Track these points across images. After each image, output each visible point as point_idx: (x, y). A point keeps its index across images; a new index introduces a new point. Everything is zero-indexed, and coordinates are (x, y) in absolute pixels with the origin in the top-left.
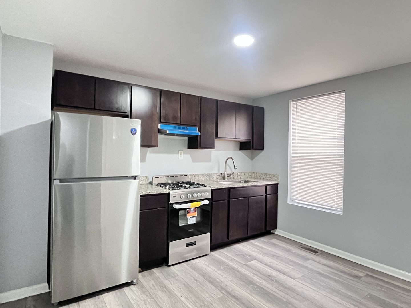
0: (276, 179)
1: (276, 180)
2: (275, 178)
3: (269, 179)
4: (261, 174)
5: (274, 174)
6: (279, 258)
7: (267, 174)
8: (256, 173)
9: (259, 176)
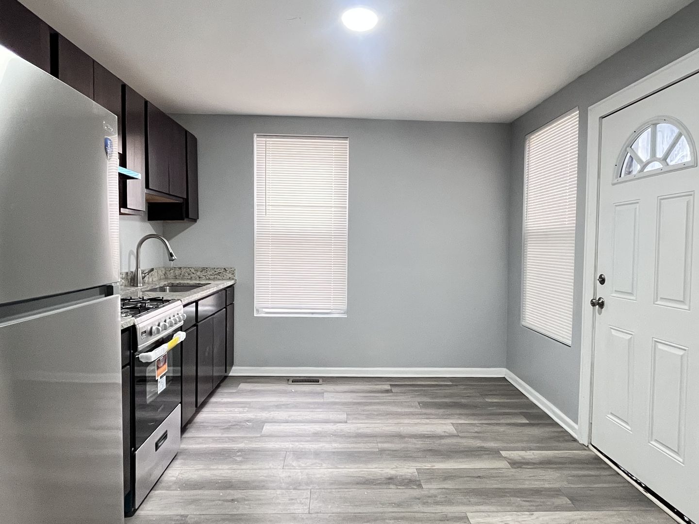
0: (230, 275)
1: (230, 279)
2: (228, 273)
3: (213, 277)
4: (193, 270)
5: (224, 267)
6: (289, 406)
7: (207, 268)
8: (180, 268)
9: (187, 274)
